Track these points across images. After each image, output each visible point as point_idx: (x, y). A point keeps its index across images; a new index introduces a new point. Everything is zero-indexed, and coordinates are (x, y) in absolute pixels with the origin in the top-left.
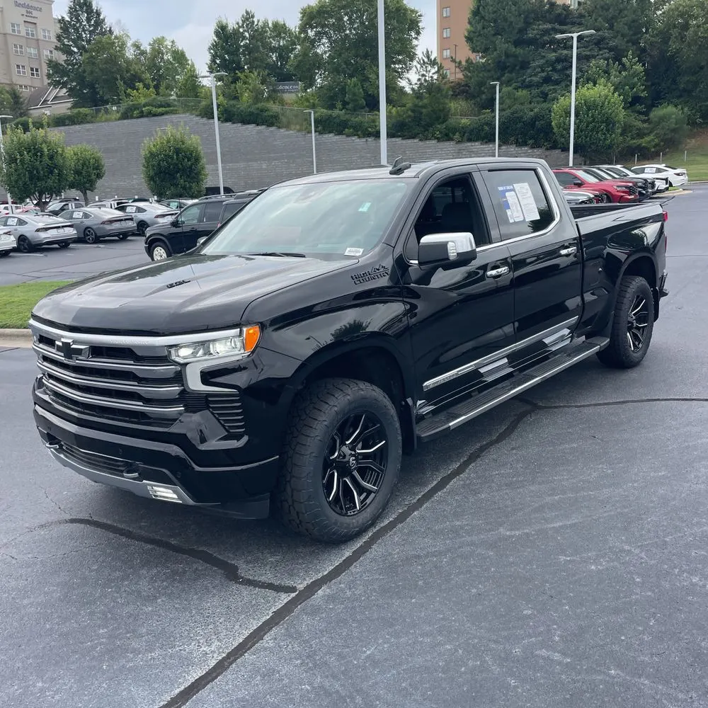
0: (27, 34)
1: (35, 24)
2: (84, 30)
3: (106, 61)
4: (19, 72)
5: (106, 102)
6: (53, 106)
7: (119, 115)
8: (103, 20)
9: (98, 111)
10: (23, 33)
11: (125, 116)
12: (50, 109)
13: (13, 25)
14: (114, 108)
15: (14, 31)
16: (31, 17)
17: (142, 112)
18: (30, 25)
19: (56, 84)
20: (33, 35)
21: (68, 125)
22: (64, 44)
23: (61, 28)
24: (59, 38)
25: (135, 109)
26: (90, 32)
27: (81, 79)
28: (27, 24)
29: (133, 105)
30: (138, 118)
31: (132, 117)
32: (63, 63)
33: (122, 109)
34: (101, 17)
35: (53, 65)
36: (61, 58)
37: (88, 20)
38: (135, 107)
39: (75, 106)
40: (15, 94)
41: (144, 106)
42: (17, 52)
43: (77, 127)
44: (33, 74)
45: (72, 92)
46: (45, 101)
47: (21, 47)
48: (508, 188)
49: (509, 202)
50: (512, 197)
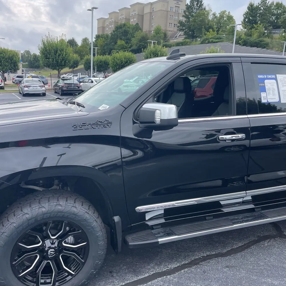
0: (176, 11)
1: (179, 7)
2: (195, 9)
3: (200, 21)
4: (170, 26)
5: (197, 37)
6: (178, 39)
7: (200, 42)
8: (203, 4)
9: (193, 41)
10: (174, 11)
11: (202, 43)
12: (177, 40)
13: (171, 8)
14: (199, 39)
15: (171, 10)
16: (178, 4)
17: (209, 41)
18: (177, 8)
19: (181, 30)
20: (177, 11)
21: (181, 46)
22: (186, 14)
23: (186, 8)
24: (185, 12)
25: (207, 40)
26: (197, 9)
27: (189, 28)
28: (177, 7)
29: (206, 38)
30: (207, 43)
31: (205, 43)
32: (184, 22)
33: (202, 40)
34: (202, 3)
35: (181, 23)
36: (184, 19)
37: (197, 4)
38: (207, 39)
39: (186, 38)
40: (165, 34)
41: (211, 39)
42: (170, 18)
43: (183, 47)
44: (174, 26)
45: (185, 33)
46: (176, 36)
47: (172, 16)
48: (270, 77)
49: (266, 87)
50: (272, 84)
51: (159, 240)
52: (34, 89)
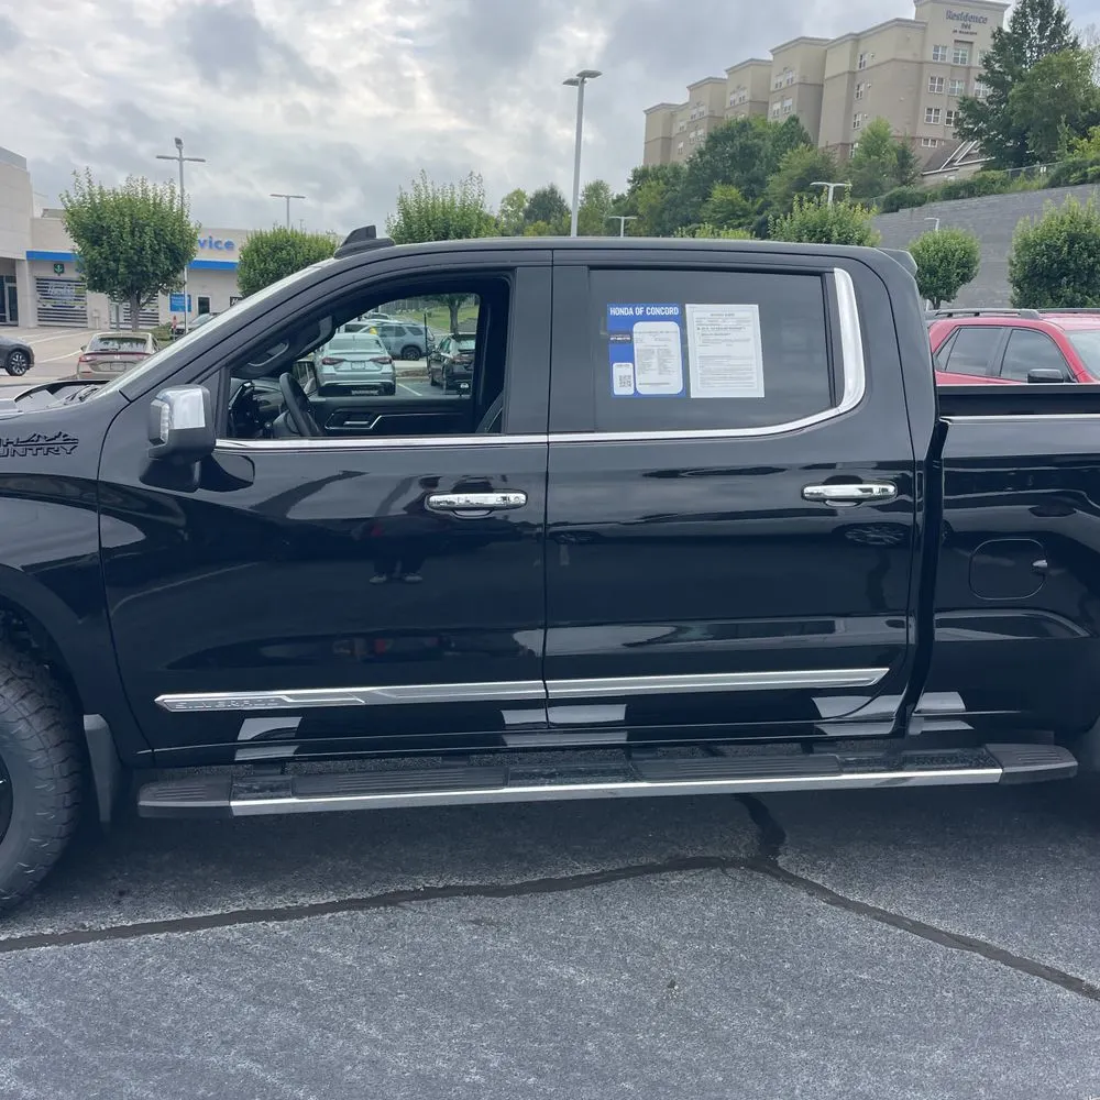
0: (956, 60)
1: (972, 43)
2: (1030, 47)
3: (1054, 93)
4: (929, 119)
5: (1035, 159)
6: (961, 169)
7: (1047, 181)
8: (1067, 26)
9: (1015, 175)
10: (950, 60)
11: (1055, 183)
12: (956, 173)
13: (936, 48)
14: (1043, 169)
15: (936, 57)
16: (972, 33)
17: (1085, 175)
18: (966, 47)
19: (967, 135)
20: (963, 61)
21: (963, 198)
22: (993, 72)
23: (995, 46)
24: (987, 62)
25: (1075, 171)
26: (1039, 47)
27: (1005, 127)
28: (959, 46)
29: (1074, 163)
30: (1076, 184)
31: (1067, 184)
32: (985, 102)
33: (1053, 172)
34: (1064, 23)
35: (969, 106)
36: (982, 91)
37: (1041, 29)
38: (1076, 167)
39: (987, 166)
40: (904, 152)
41: (1092, 165)
42: (932, 88)
43: (975, 201)
44: (949, 121)
45: (989, 147)
46: (952, 161)
47: (941, 80)
48: (657, 311)
49: (636, 346)
50: (662, 336)
51: (233, 804)
52: (353, 370)
